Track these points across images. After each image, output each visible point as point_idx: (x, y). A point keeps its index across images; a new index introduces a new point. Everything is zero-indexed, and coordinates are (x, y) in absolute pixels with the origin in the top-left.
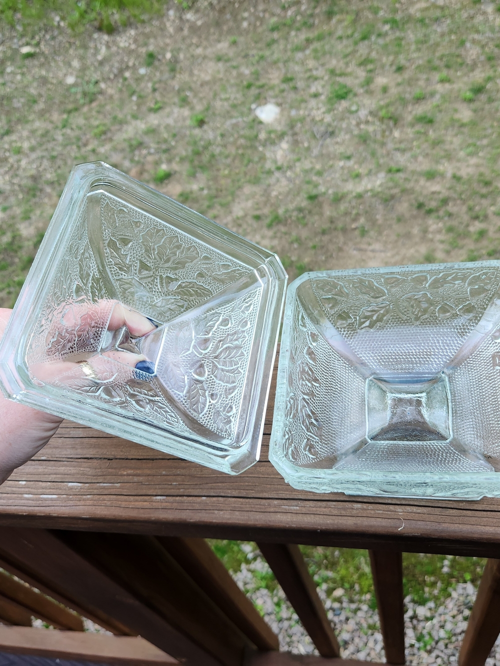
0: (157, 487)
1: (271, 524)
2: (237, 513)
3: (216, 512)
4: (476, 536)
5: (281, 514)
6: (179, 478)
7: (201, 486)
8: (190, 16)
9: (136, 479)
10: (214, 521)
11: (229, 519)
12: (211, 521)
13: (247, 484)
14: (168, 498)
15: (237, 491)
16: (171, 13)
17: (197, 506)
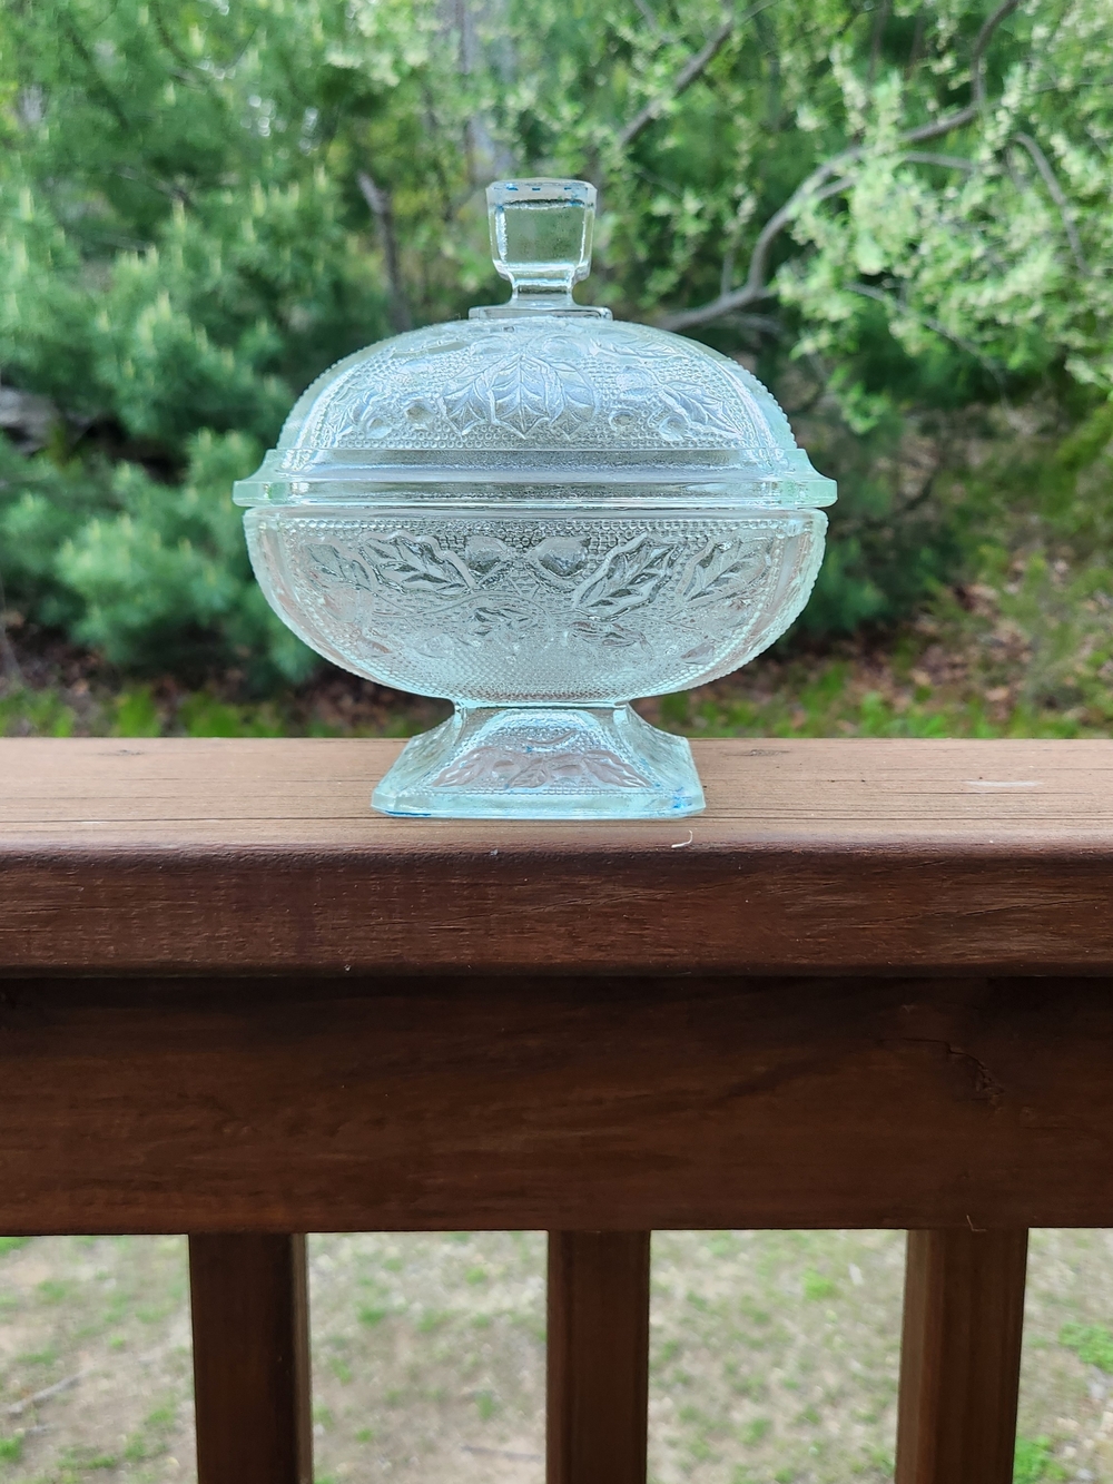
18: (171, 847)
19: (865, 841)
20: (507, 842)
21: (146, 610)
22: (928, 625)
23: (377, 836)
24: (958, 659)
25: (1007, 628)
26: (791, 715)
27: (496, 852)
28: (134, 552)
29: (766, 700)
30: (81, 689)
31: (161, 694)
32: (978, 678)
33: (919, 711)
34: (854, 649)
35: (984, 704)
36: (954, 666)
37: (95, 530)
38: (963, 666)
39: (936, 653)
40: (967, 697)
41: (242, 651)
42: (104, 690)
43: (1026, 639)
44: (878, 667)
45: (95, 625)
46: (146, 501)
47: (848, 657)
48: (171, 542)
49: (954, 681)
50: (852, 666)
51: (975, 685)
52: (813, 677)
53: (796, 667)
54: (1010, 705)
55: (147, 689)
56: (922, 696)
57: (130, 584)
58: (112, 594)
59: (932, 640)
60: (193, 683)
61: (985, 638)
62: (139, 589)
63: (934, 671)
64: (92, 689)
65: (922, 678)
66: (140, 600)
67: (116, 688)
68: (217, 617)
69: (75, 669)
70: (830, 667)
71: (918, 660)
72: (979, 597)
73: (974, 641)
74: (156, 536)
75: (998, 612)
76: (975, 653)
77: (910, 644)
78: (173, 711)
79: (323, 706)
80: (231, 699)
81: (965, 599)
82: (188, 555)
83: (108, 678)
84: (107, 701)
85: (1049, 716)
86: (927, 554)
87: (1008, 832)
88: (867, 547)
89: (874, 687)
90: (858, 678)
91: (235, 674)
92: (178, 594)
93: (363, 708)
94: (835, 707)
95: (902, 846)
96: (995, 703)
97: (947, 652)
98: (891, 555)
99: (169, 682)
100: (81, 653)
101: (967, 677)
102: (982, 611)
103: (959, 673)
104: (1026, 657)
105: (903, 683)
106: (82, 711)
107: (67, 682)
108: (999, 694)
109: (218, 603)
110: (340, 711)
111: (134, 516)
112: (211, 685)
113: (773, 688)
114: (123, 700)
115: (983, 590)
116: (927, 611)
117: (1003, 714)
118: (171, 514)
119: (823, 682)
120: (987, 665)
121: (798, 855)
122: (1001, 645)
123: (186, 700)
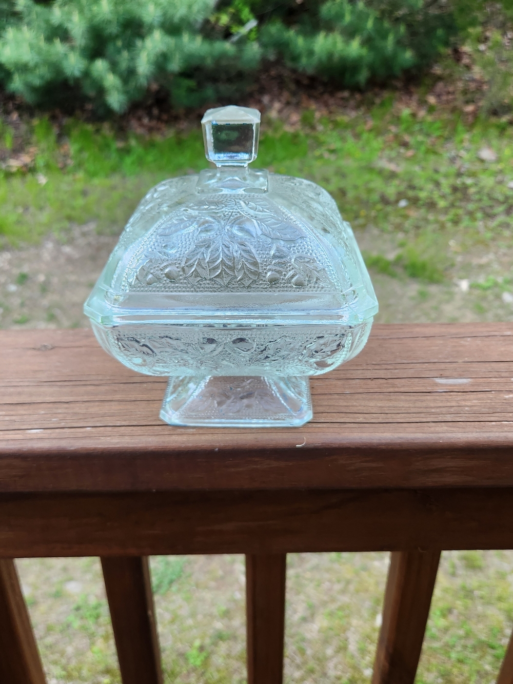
0: (34, 423)
1: (166, 445)
2: (127, 437)
3: (102, 438)
4: (375, 441)
5: (176, 435)
6: (61, 416)
7: (86, 420)
8: (67, 249)
9: (7, 418)
10: (100, 446)
11: (118, 443)
12: (97, 446)
13: (139, 416)
14: (46, 430)
15: (127, 422)
16: (50, 245)
17: (80, 435)
18: (72, 448)
19: (384, 441)
20: (222, 444)
21: (42, 77)
22: (438, 70)
23: (164, 442)
24: (451, 89)
25: (477, 72)
26: (365, 123)
27: (217, 449)
28: (32, 47)
29: (353, 114)
30: (15, 116)
31: (53, 118)
32: (460, 98)
33: (429, 119)
34: (399, 84)
35: (463, 114)
36: (448, 93)
37: (10, 33)
38: (453, 93)
39: (440, 86)
40: (454, 110)
41: (91, 93)
42: (25, 117)
43: (487, 78)
44: (409, 93)
45: (17, 84)
46: (34, 16)
47: (395, 89)
48: (49, 39)
49: (448, 102)
50: (397, 94)
51: (459, 103)
52: (378, 101)
53: (369, 95)
54: (475, 114)
55: (46, 117)
56: (431, 110)
57: (31, 64)
58: (24, 68)
59: (439, 78)
60: (69, 112)
61: (467, 76)
62: (36, 66)
63: (439, 96)
64: (20, 116)
65: (432, 100)
66: (37, 72)
67: (32, 115)
68: (77, 81)
69: (11, 105)
70: (386, 95)
71: (431, 89)
72: (465, 53)
73: (460, 79)
74: (42, 37)
75: (474, 62)
76: (460, 85)
77: (428, 81)
78: (61, 127)
79: (134, 123)
80: (89, 120)
81: (457, 55)
82: (59, 47)
83: (27, 110)
84: (28, 123)
85: (494, 120)
86: (440, 32)
87: (449, 435)
88: (409, 26)
89: (408, 105)
90: (400, 100)
91: (89, 106)
92: (56, 68)
93: (154, 123)
94: (388, 117)
95: (400, 444)
96: (468, 114)
97: (446, 86)
98: (422, 30)
99: (57, 112)
100: (12, 97)
101: (455, 99)
102: (466, 61)
103: (450, 97)
104: (485, 87)
105: (422, 103)
106: (16, 128)
107: (7, 113)
108: (470, 108)
109: (77, 73)
110: (142, 125)
111: (29, 24)
112: (78, 112)
113: (357, 107)
114: (36, 122)
115: (467, 48)
116: (436, 62)
117: (470, 118)
118: (47, 22)
119: (382, 104)
120: (465, 92)
121: (353, 449)
122: (473, 80)
123: (67, 121)
